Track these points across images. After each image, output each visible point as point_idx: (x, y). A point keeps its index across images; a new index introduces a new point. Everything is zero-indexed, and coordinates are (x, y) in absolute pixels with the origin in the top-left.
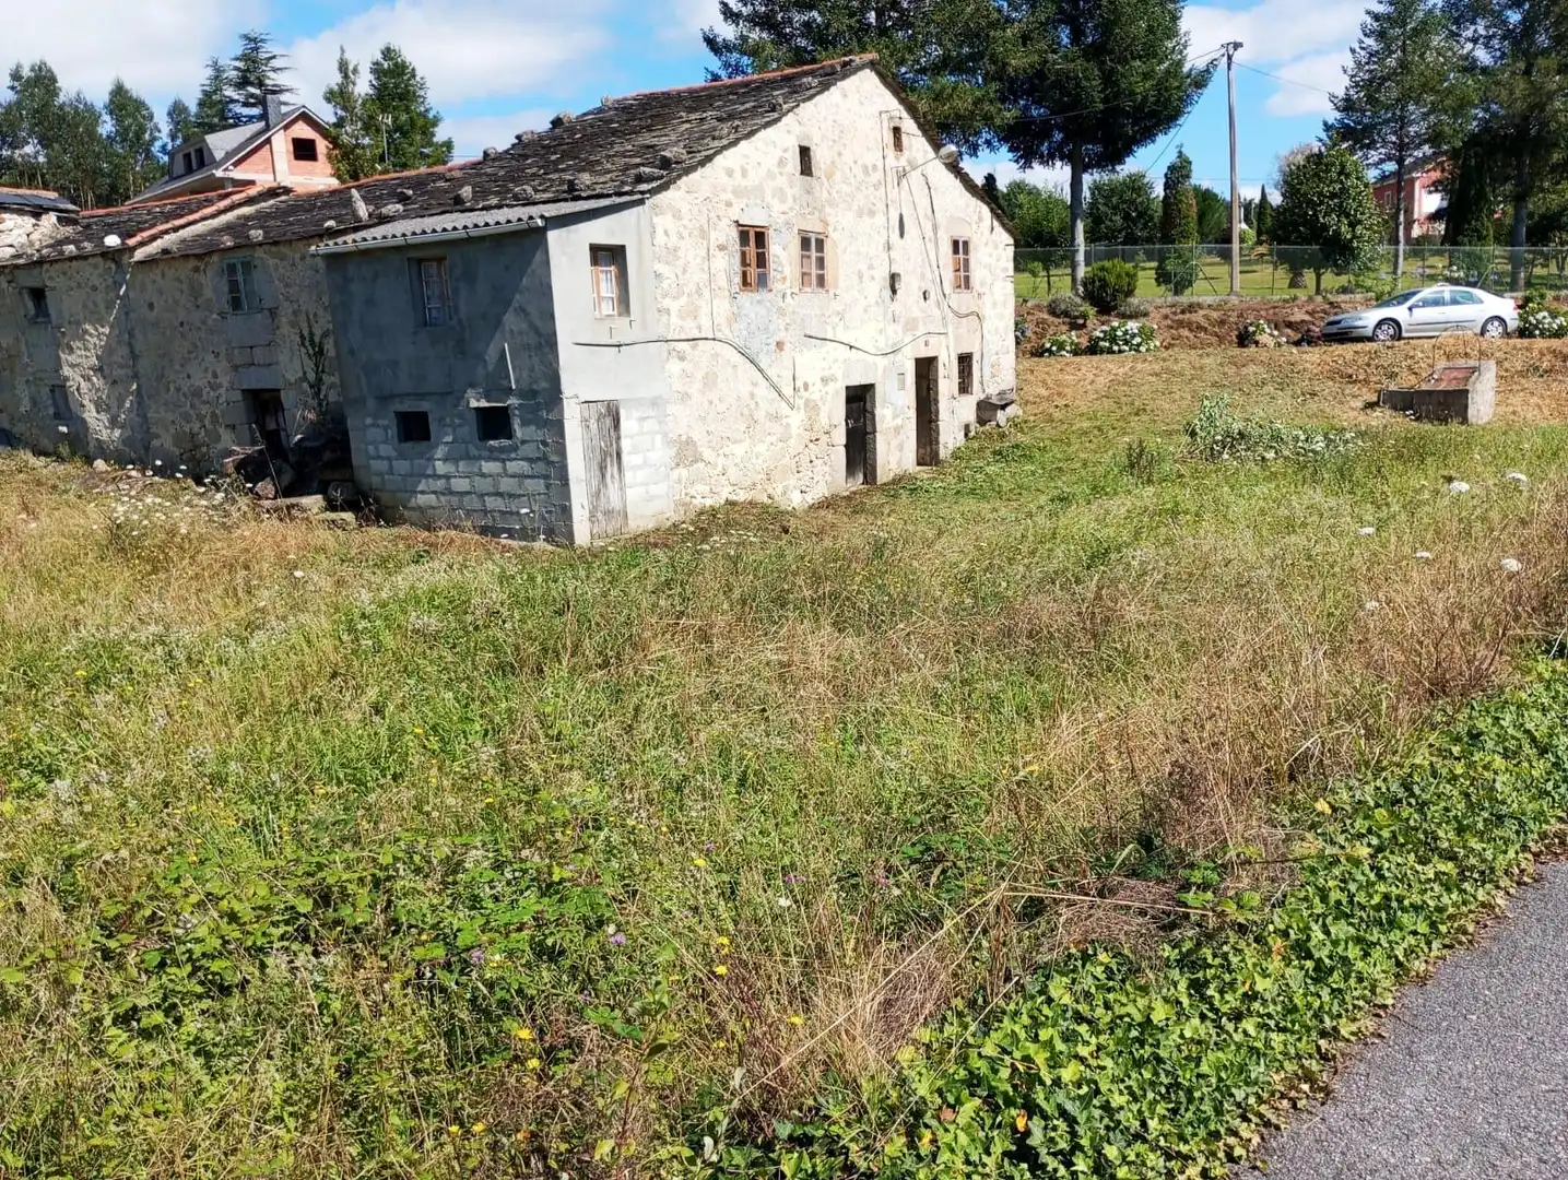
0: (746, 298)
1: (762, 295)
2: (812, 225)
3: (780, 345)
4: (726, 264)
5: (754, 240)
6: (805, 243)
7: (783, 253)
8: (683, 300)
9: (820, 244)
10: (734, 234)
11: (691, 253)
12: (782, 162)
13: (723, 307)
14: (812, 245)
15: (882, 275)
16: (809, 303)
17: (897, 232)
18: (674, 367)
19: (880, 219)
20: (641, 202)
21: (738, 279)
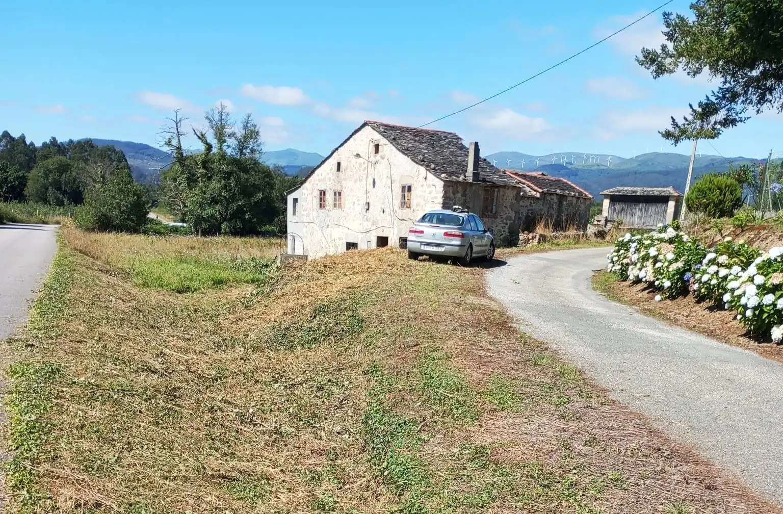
0: (320, 211)
1: (324, 210)
2: (338, 188)
3: (328, 226)
4: (316, 202)
5: (323, 193)
6: (335, 193)
7: (329, 197)
8: (307, 212)
9: (340, 194)
10: (318, 193)
11: (310, 198)
12: (331, 169)
13: (315, 213)
14: (338, 194)
15: (363, 202)
16: (335, 213)
17: (372, 185)
18: (305, 229)
19: (364, 182)
20: (300, 187)
21: (319, 206)
